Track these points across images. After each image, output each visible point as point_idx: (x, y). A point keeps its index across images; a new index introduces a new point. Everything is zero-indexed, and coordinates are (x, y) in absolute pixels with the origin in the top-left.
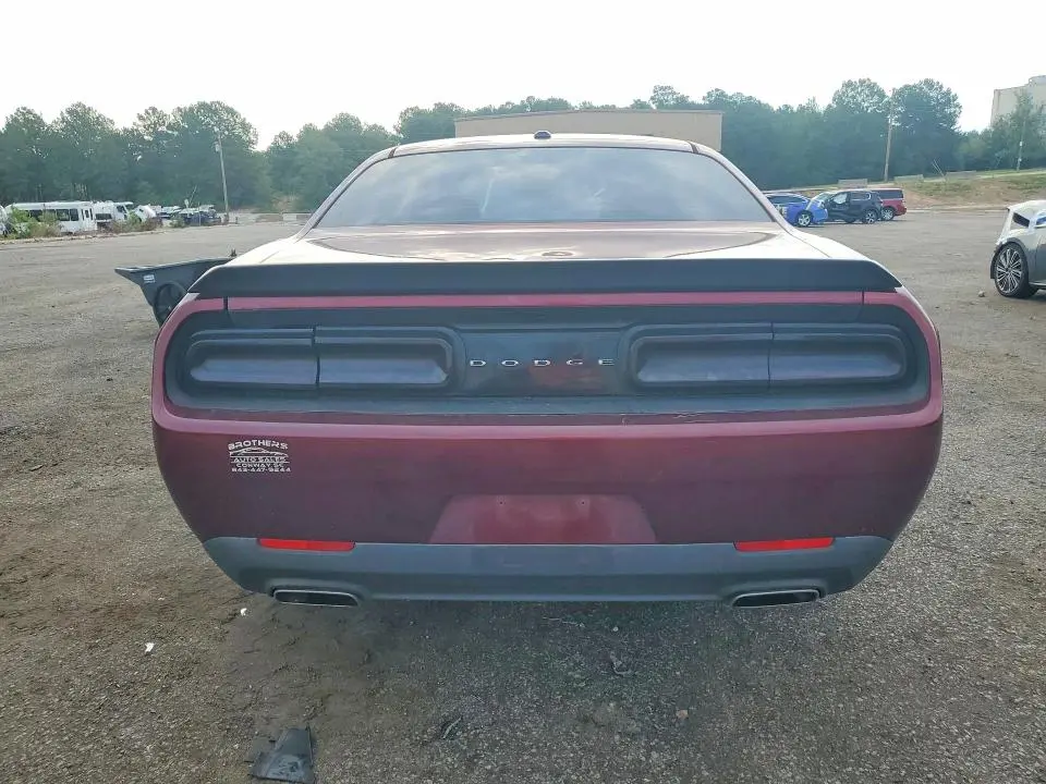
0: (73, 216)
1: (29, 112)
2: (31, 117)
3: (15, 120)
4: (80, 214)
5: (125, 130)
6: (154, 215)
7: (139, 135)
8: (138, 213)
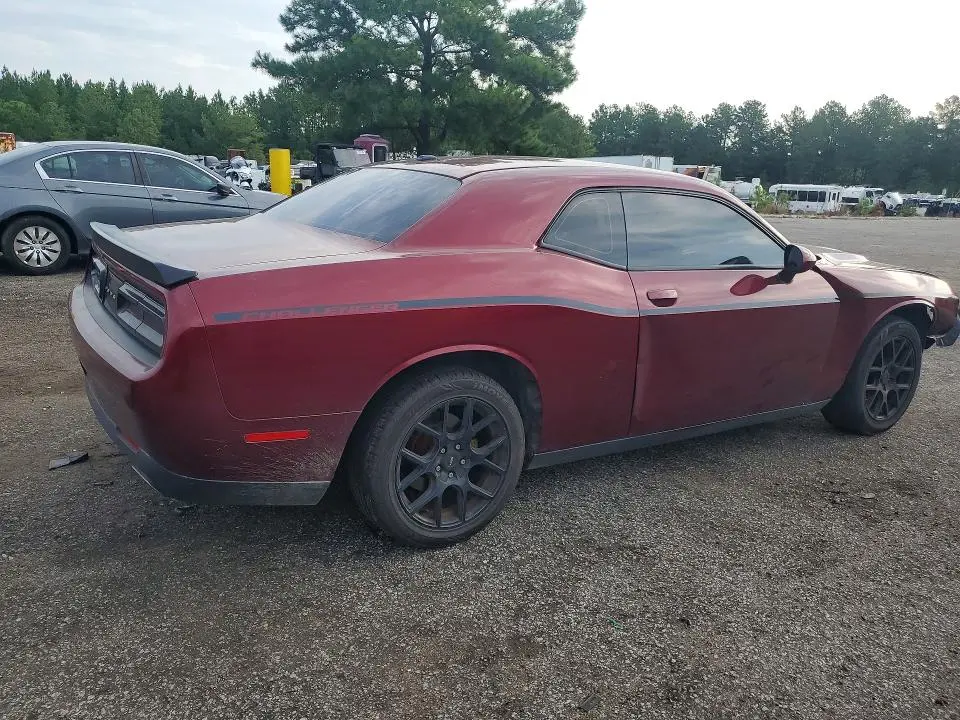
0: (820, 197)
1: (836, 105)
2: (836, 109)
3: (822, 112)
4: (827, 195)
5: (921, 119)
6: (900, 201)
7: (933, 123)
8: (884, 199)
